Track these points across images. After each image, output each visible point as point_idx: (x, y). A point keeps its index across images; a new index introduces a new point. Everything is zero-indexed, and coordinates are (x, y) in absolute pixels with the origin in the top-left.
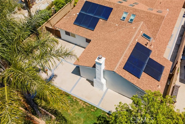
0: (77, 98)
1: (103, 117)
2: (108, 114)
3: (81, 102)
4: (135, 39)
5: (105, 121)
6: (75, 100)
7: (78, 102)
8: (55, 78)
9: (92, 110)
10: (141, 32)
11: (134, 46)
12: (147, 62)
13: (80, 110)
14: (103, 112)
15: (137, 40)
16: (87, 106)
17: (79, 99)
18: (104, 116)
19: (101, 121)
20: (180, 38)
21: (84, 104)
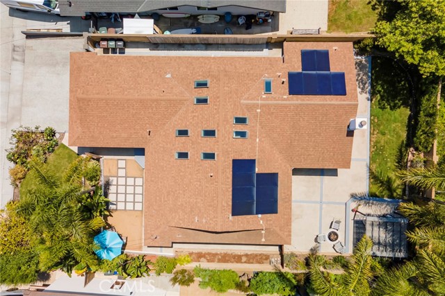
0: (370, 147)
1: (379, 104)
2: (371, 100)
3: (373, 139)
4: (285, 100)
5: (383, 100)
6: (374, 147)
7: (374, 143)
8: (356, 195)
9: (376, 121)
10: (264, 96)
11: (300, 96)
12: (314, 72)
13: (384, 134)
14: (371, 107)
15: (285, 97)
16: (374, 130)
17: (370, 144)
18: (377, 103)
19: (384, 105)
20: (190, 47)
21: (373, 134)
